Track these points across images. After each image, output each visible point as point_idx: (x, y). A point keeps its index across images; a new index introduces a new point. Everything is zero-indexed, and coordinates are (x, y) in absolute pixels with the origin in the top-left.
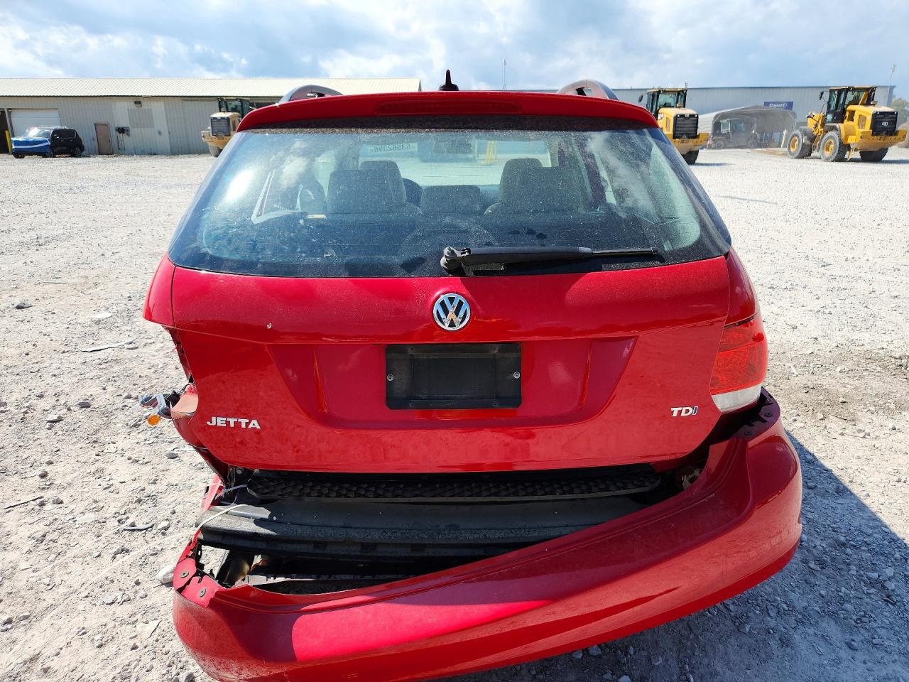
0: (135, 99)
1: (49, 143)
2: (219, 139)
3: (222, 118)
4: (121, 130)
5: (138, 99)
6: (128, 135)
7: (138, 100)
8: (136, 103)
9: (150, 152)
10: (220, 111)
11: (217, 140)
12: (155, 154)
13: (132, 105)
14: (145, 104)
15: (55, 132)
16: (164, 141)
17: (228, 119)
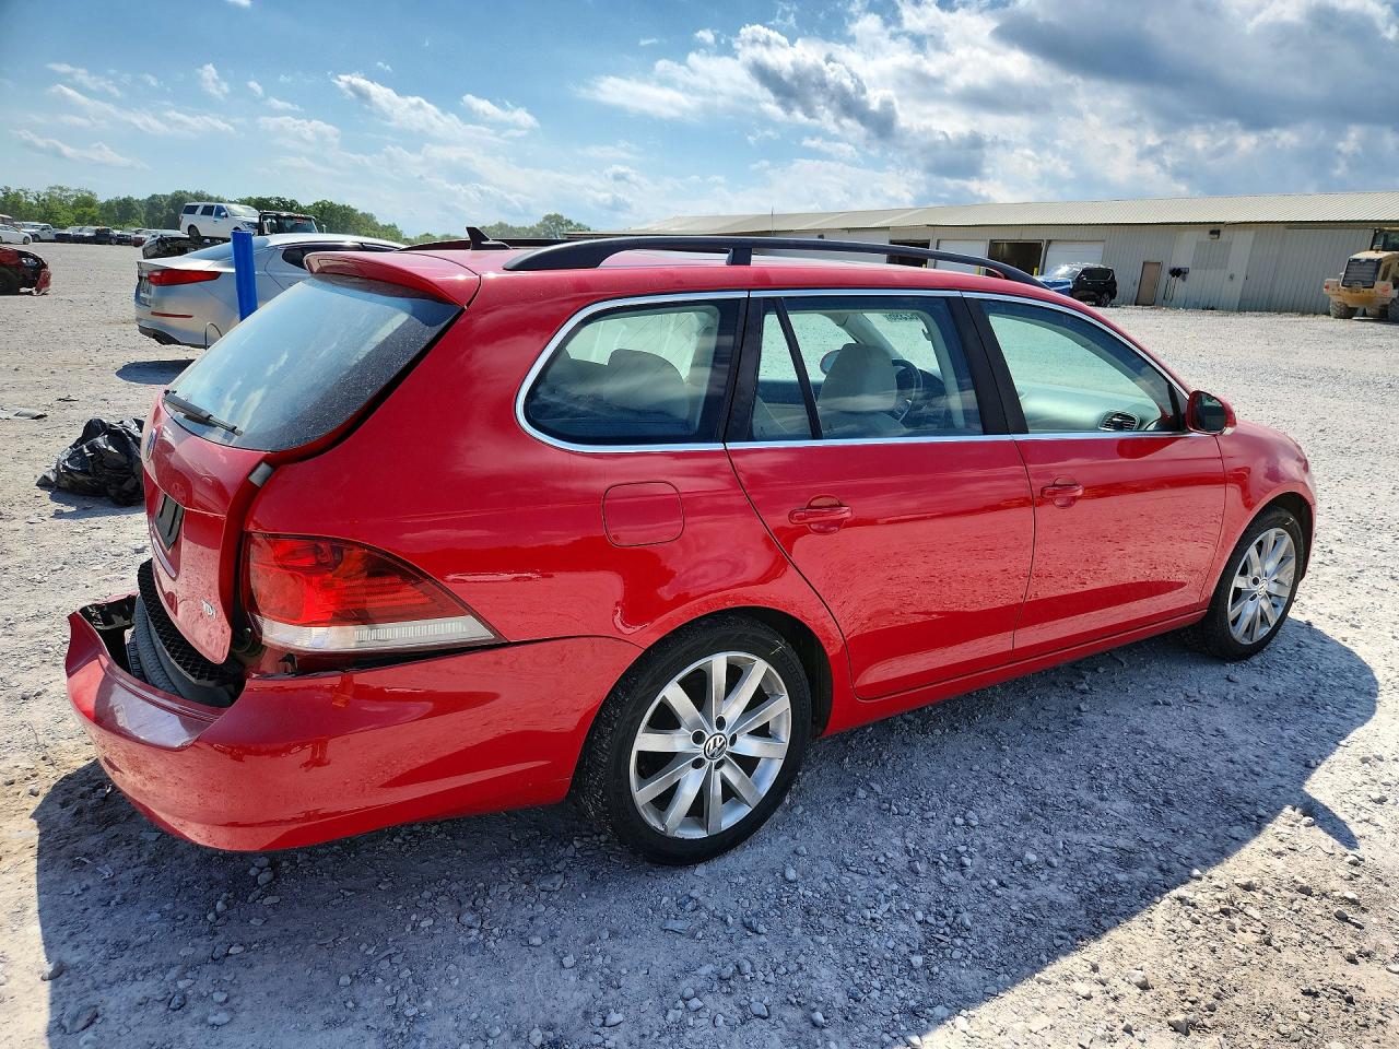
0: (1212, 227)
1: (1071, 286)
2: (1351, 292)
3: (1368, 260)
4: (1176, 272)
5: (1216, 227)
6: (1184, 279)
7: (1215, 229)
8: (1212, 232)
9: (1206, 304)
10: (1371, 249)
11: (1347, 293)
12: (1213, 309)
13: (1205, 236)
14: (1225, 235)
15: (1085, 271)
16: (1234, 291)
17: (1379, 262)
